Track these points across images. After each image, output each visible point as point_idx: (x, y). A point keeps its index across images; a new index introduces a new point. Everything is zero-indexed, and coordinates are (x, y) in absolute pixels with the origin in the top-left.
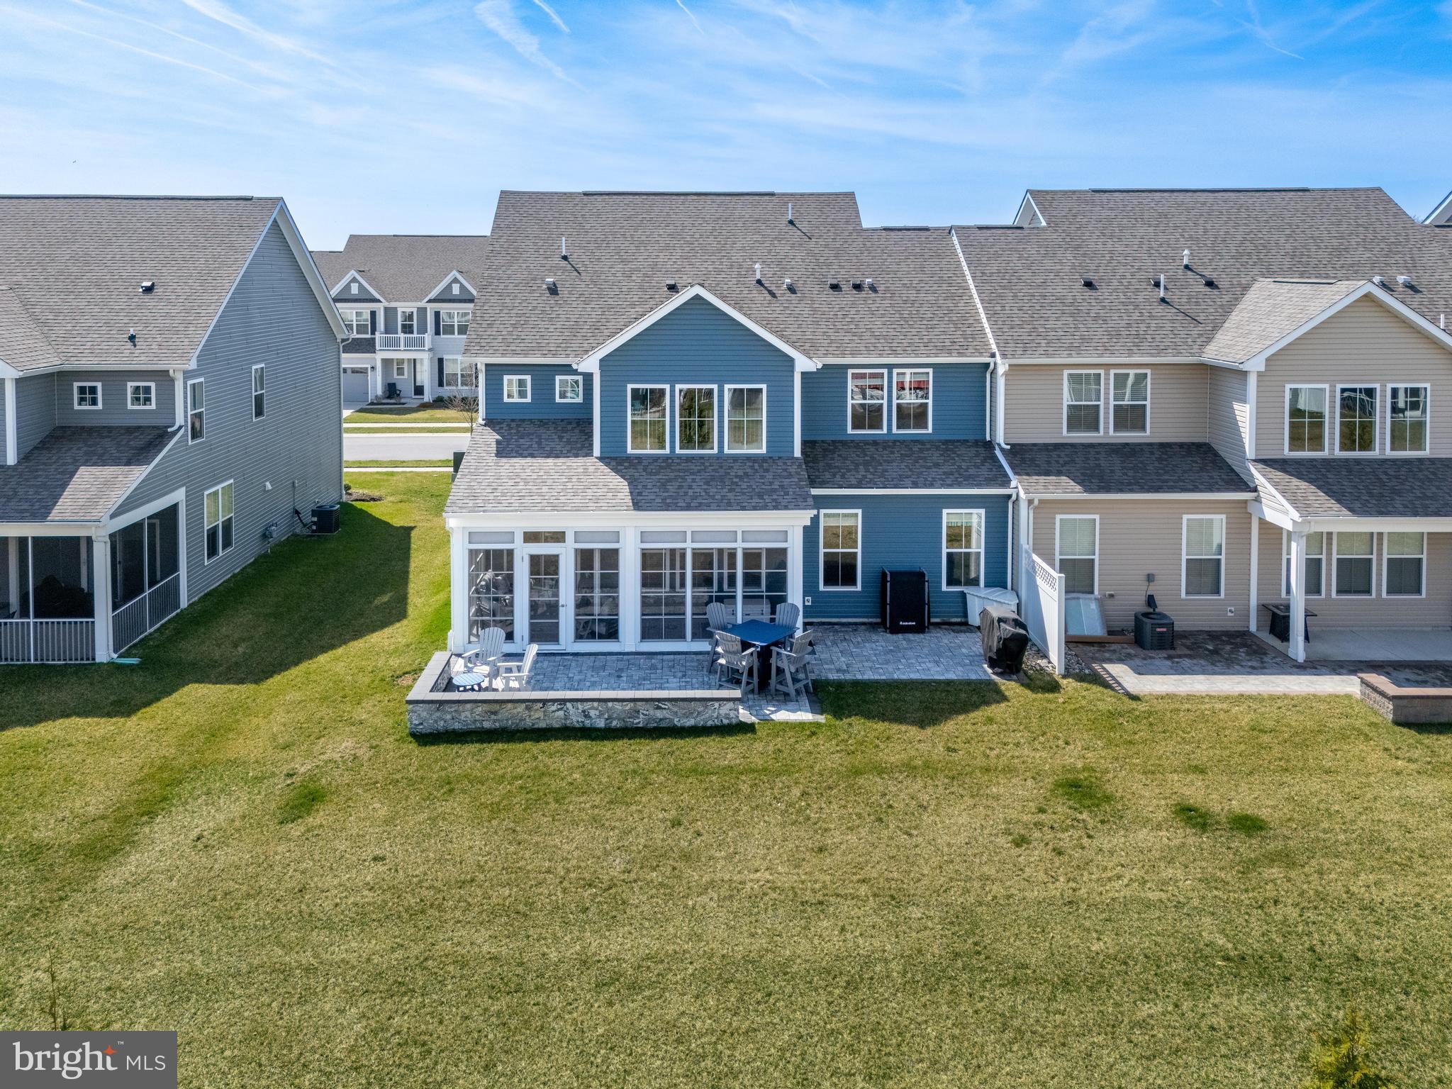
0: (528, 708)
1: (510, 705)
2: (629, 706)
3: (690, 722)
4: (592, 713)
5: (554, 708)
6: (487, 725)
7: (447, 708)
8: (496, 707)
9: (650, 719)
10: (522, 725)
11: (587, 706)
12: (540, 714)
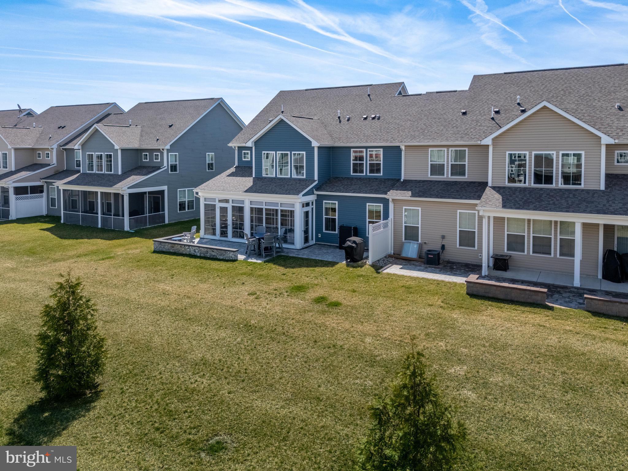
0: (181, 247)
1: (176, 245)
2: (206, 249)
3: (222, 258)
4: (197, 251)
5: (187, 248)
6: (171, 251)
7: (162, 243)
8: (173, 245)
9: (211, 255)
10: (179, 252)
11: (195, 248)
12: (183, 249)
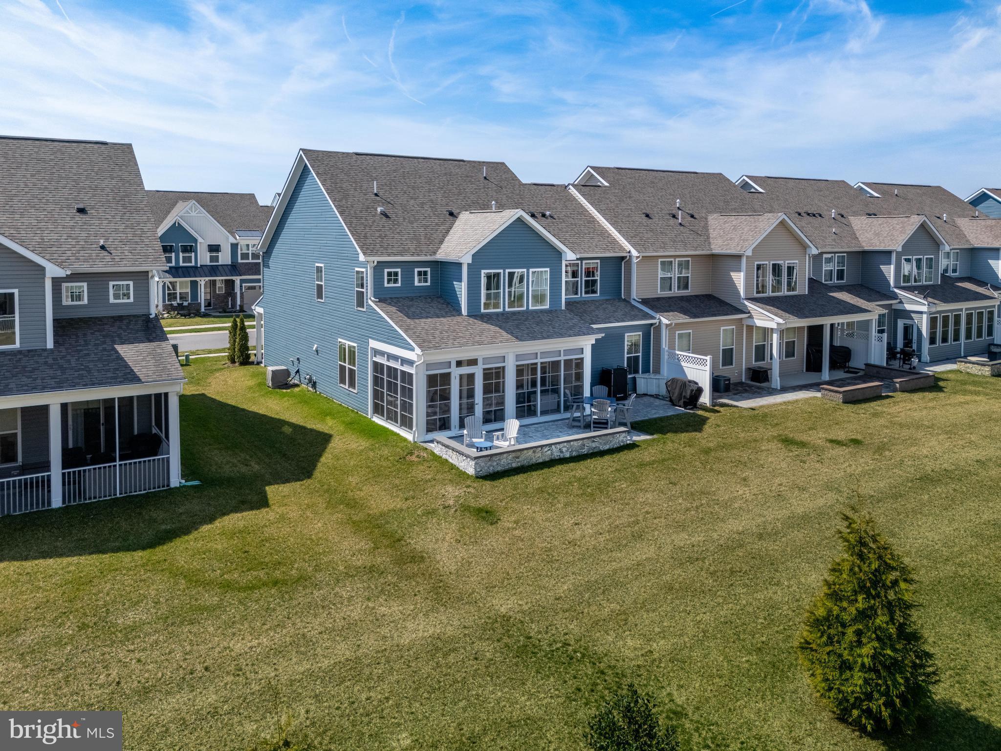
0: (534, 452)
1: (525, 452)
2: (580, 442)
3: (607, 447)
4: (564, 450)
5: (546, 450)
6: (514, 465)
7: (494, 458)
8: (519, 453)
9: (590, 448)
10: (531, 463)
11: (562, 445)
12: (540, 454)
